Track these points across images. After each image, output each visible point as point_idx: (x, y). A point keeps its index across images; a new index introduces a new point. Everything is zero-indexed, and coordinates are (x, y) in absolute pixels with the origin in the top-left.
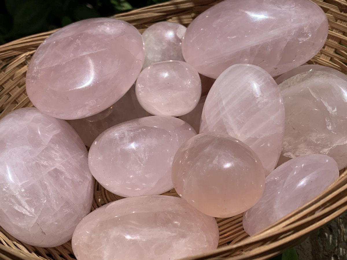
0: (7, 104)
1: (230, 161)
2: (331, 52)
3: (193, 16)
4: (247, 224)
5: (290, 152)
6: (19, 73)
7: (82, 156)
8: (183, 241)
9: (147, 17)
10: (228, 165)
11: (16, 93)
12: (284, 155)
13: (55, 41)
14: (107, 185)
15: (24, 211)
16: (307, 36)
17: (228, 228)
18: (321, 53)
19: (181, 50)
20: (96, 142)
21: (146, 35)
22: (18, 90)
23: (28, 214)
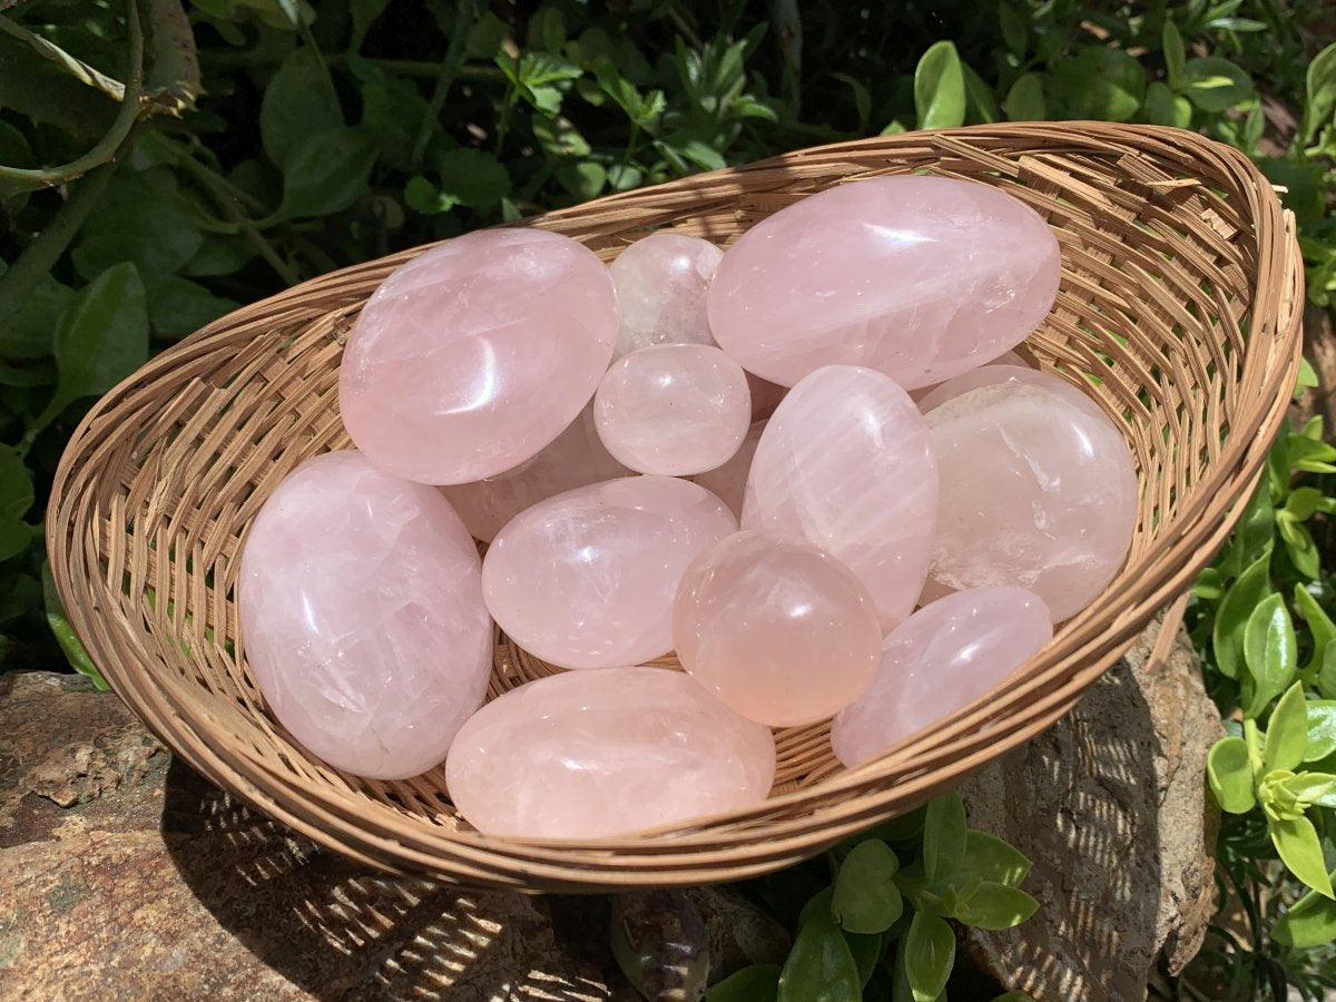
0: (293, 435)
1: (803, 603)
2: (1071, 322)
3: (738, 217)
4: (840, 741)
5: (952, 573)
6: (319, 360)
7: (470, 570)
8: (691, 777)
9: (627, 218)
10: (800, 611)
11: (311, 409)
12: (937, 579)
13: (406, 294)
14: (525, 640)
15: (342, 702)
16: (1005, 296)
17: (799, 744)
18: (1048, 325)
19: (705, 309)
20: (501, 541)
21: (623, 267)
22: (317, 401)
23: (351, 706)
